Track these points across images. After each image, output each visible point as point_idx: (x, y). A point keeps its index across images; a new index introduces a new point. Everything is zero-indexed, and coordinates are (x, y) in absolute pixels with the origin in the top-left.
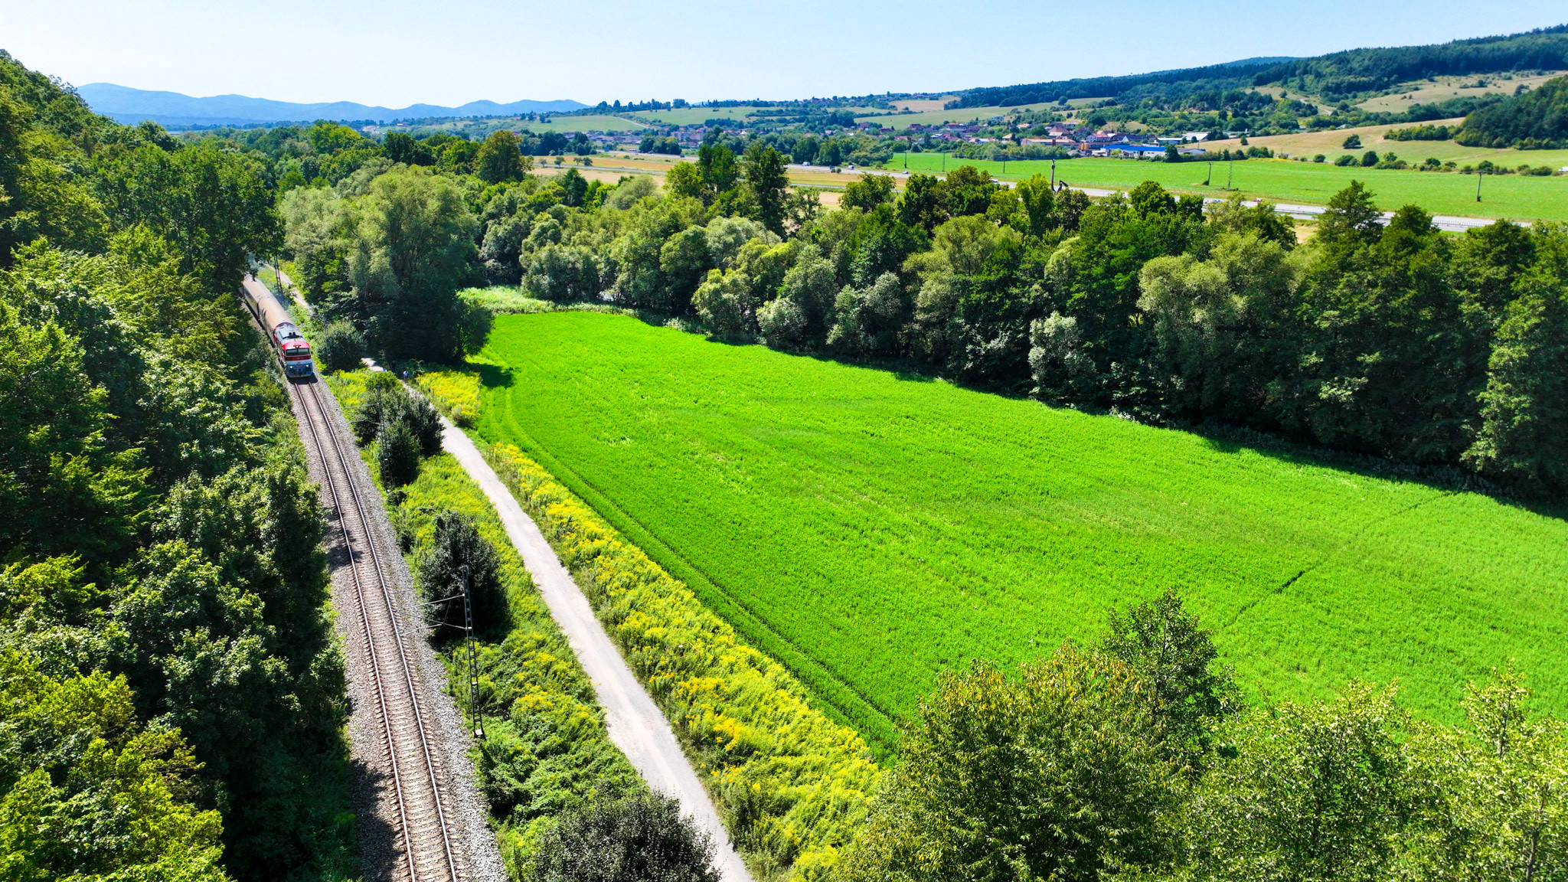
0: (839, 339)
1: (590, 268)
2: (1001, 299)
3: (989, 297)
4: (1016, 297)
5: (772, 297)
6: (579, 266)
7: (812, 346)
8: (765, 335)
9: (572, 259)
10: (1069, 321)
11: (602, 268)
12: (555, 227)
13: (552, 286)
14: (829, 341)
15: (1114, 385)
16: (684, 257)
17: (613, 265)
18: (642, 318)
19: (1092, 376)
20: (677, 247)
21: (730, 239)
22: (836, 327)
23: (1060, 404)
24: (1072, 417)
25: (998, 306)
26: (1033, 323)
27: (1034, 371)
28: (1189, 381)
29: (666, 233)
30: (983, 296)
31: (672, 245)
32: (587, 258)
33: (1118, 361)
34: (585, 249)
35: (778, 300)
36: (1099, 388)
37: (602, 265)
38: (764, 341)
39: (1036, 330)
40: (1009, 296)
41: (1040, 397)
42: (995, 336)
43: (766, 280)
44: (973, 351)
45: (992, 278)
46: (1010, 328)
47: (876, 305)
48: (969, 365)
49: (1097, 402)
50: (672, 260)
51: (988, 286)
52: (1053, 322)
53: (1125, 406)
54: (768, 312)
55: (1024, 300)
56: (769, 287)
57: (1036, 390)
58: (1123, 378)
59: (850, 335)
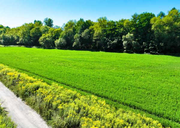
0: (75, 45)
1: (13, 38)
2: (114, 32)
3: (111, 32)
4: (117, 31)
5: (58, 39)
6: (10, 38)
7: (68, 48)
8: (57, 47)
9: (8, 36)
10: (132, 35)
11: (16, 38)
12: (4, 31)
13: (4, 42)
14: (73, 46)
15: (145, 47)
16: (36, 33)
17: (18, 37)
18: (26, 47)
19: (138, 46)
20: (34, 30)
21: (46, 29)
22: (75, 42)
23: (132, 53)
24: (135, 55)
25: (114, 34)
26: (123, 36)
27: (124, 47)
28: (164, 43)
29: (31, 29)
30: (110, 32)
31: (33, 30)
32: (12, 36)
33: (145, 42)
34: (11, 34)
35: (59, 39)
36: (140, 49)
37: (16, 37)
38: (57, 48)
39: (124, 38)
40: (116, 31)
41: (127, 52)
42: (114, 40)
43: (55, 36)
44: (109, 44)
45: (111, 28)
46: (117, 38)
47: (84, 37)
48: (109, 47)
49: (141, 52)
50: (33, 34)
51: (111, 30)
52: (128, 35)
53: (148, 52)
54: (57, 42)
55: (120, 32)
56: (57, 37)
57: (125, 51)
58: (146, 46)
59: (78, 44)
